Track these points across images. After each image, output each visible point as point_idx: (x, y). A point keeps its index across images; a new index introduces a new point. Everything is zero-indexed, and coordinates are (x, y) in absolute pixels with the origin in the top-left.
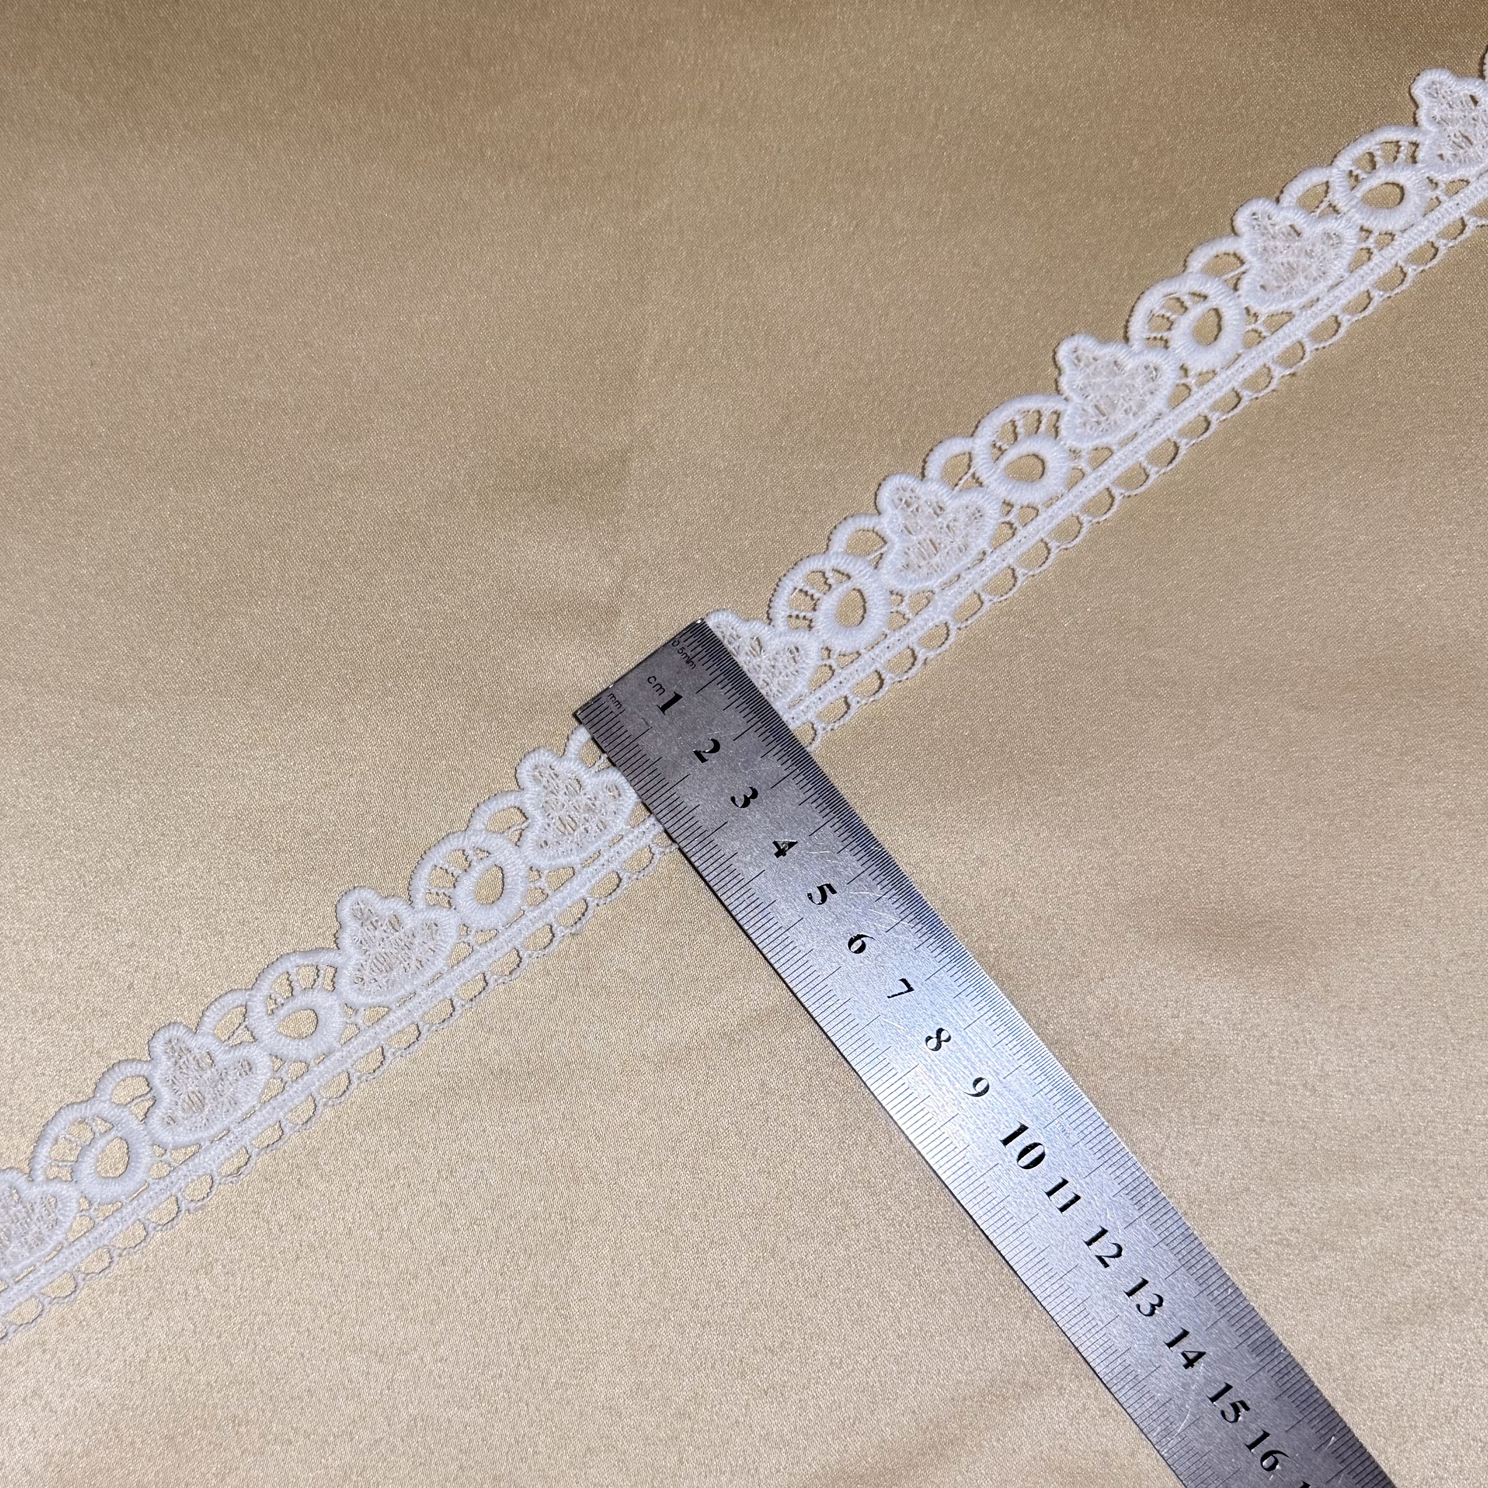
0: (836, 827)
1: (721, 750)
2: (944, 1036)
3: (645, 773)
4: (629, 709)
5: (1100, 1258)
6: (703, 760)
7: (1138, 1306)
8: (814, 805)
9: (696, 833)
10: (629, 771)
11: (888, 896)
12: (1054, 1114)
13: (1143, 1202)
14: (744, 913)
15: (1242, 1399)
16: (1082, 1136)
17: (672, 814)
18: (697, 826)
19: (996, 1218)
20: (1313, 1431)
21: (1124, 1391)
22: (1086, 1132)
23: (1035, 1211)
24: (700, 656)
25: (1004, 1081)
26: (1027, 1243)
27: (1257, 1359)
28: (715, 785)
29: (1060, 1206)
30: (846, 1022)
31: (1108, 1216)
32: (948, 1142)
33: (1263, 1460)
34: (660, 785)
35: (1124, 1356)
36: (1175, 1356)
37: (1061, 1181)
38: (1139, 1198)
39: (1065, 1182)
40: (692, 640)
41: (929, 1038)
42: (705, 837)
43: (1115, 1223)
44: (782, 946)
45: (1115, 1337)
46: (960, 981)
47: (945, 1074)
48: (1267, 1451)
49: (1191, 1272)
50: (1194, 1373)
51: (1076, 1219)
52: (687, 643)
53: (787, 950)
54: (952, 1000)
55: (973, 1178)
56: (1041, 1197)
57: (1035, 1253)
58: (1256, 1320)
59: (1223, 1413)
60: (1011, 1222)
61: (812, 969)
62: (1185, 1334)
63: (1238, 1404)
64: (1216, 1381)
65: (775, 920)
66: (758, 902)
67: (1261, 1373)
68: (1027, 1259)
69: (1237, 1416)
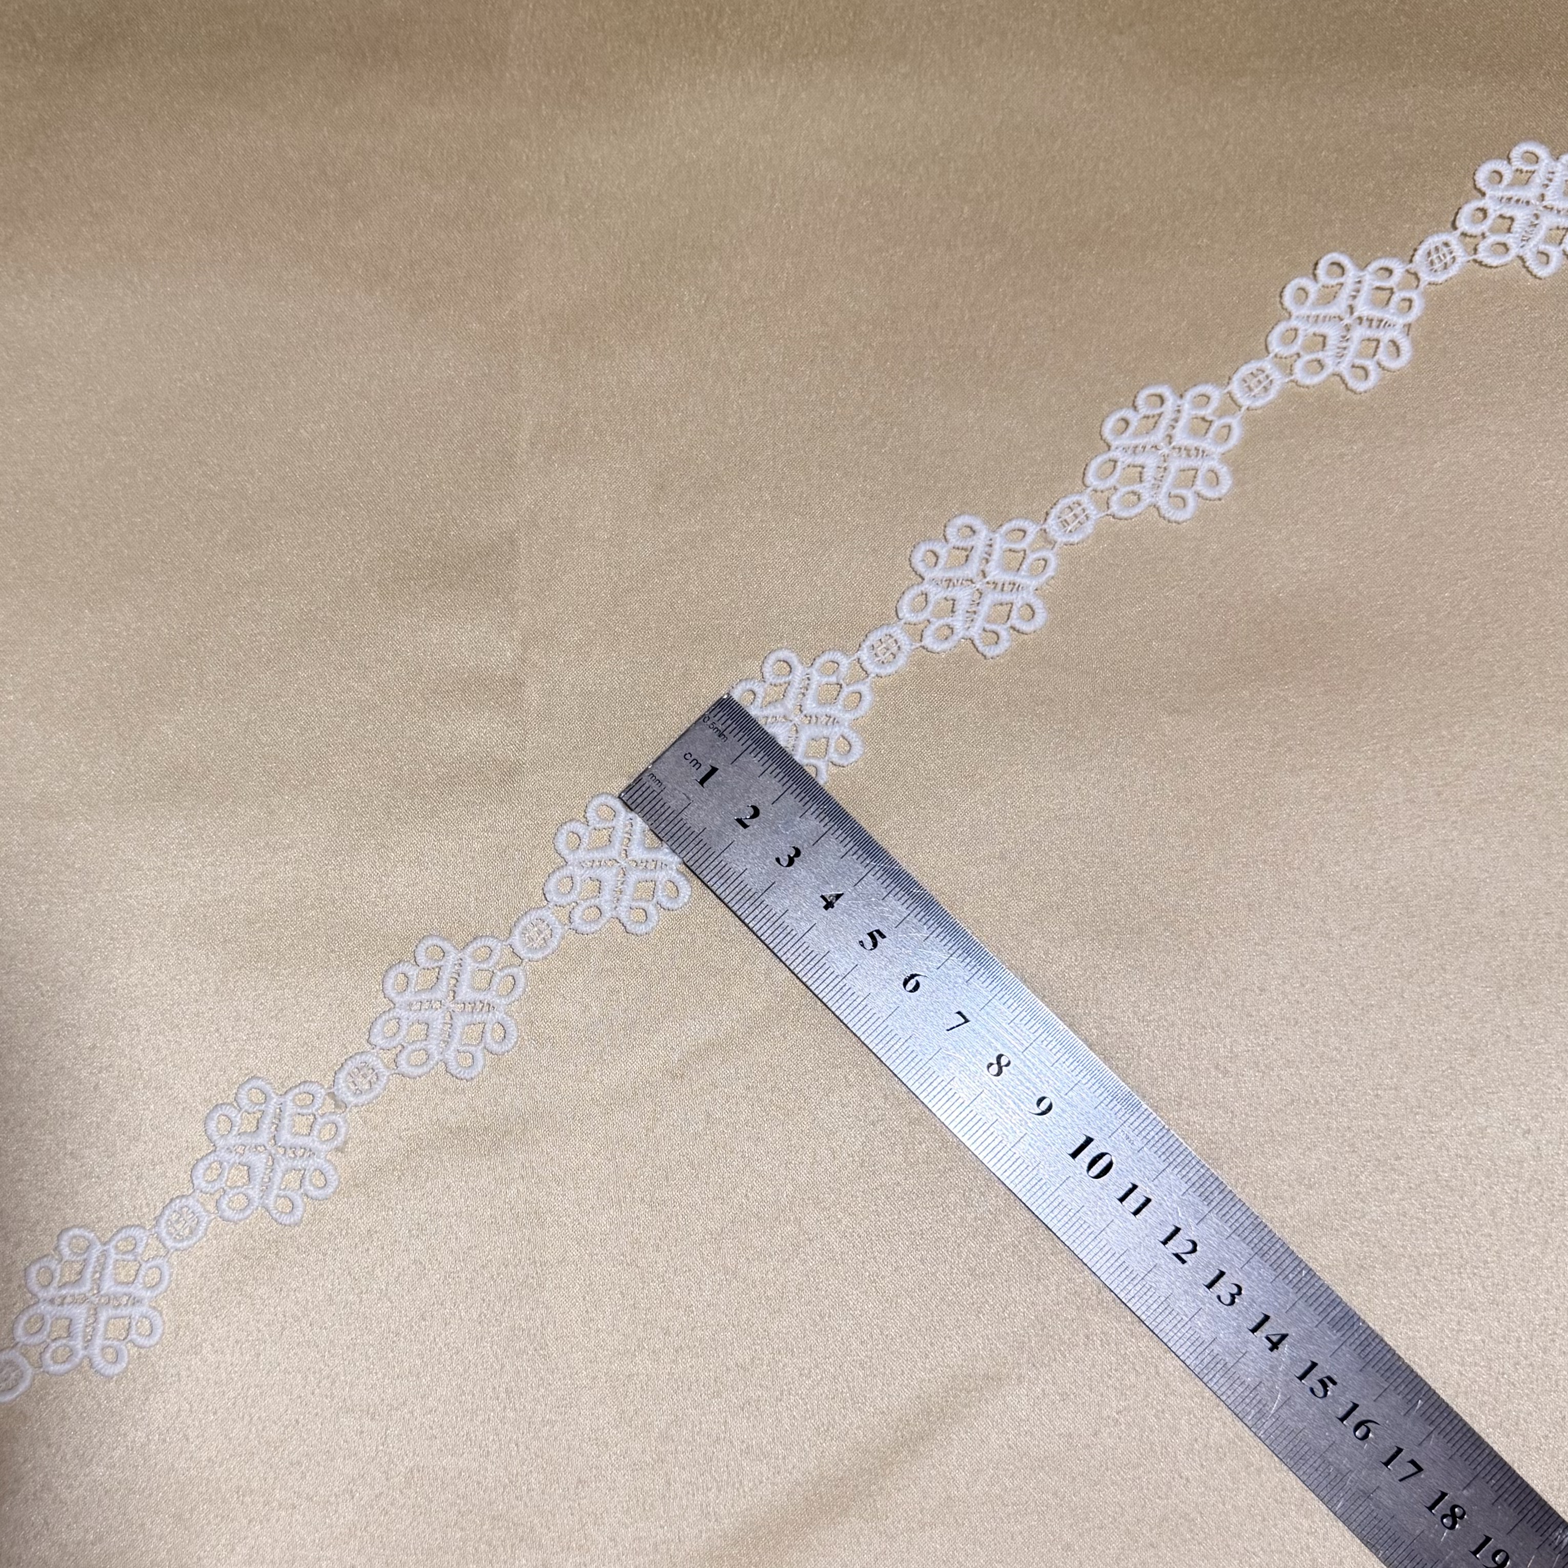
0: (878, 875)
1: (761, 815)
2: (1004, 1061)
3: (692, 845)
4: (670, 786)
5: (1177, 1256)
6: (745, 826)
7: (1219, 1297)
8: (855, 857)
9: (747, 897)
10: (677, 844)
11: (935, 934)
12: (1117, 1123)
13: (1211, 1197)
14: (801, 966)
15: (1329, 1374)
16: (1145, 1141)
17: (722, 881)
18: (747, 889)
19: (1074, 1228)
20: (1400, 1397)
21: (1215, 1380)
22: (1149, 1137)
23: (1110, 1218)
24: (730, 729)
25: (1066, 1097)
26: (1106, 1249)
27: (1339, 1334)
28: (759, 848)
29: (1133, 1210)
30: (909, 1059)
31: (1180, 1215)
32: (1020, 1161)
33: (1356, 1430)
34: (707, 854)
35: (1212, 1347)
36: (1260, 1340)
37: (1130, 1186)
38: (1207, 1194)
39: (1135, 1187)
40: (721, 714)
41: (991, 1064)
42: (756, 899)
43: (1187, 1220)
44: (840, 994)
45: (1200, 1329)
46: (1013, 1007)
47: (1010, 1097)
48: (1358, 1421)
49: (1265, 1259)
50: (1280, 1355)
51: (1149, 1221)
52: (717, 718)
53: (845, 997)
54: (1007, 1027)
55: (1048, 1193)
56: (1113, 1203)
57: (1114, 1259)
58: (1332, 1298)
59: (1312, 1390)
60: (1089, 1231)
61: (873, 1011)
62: (1266, 1318)
63: (1326, 1380)
64: (1302, 1360)
65: (831, 970)
66: (813, 955)
67: (1343, 1347)
68: (1108, 1264)
69: (1326, 1392)
